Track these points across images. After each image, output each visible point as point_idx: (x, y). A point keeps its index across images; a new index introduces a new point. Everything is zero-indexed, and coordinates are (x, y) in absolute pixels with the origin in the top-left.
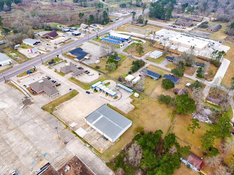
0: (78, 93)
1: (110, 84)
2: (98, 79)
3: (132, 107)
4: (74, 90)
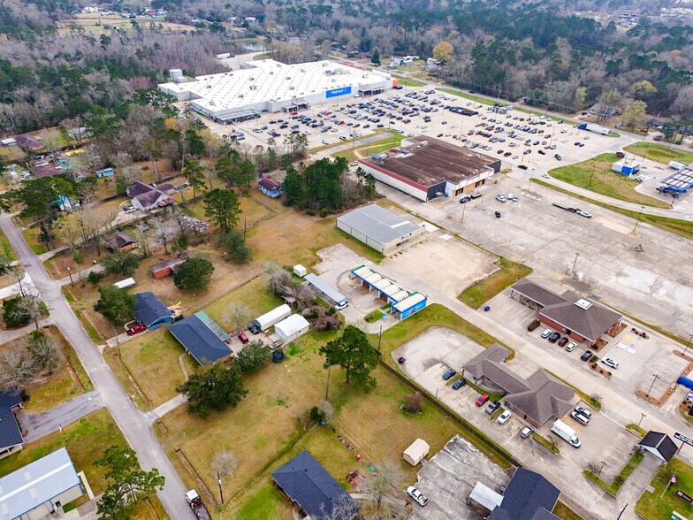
0: (459, 298)
1: (364, 316)
2: (406, 342)
3: (320, 254)
4: (476, 308)
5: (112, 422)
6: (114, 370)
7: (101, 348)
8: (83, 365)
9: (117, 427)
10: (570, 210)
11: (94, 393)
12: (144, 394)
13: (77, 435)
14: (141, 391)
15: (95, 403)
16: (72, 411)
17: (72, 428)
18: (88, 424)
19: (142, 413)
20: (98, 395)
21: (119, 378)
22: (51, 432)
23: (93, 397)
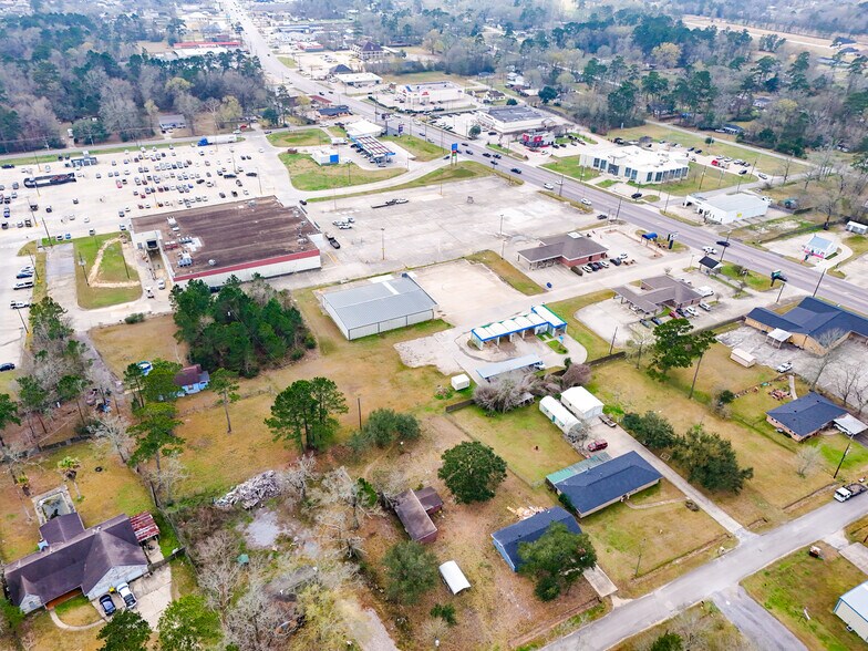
1: (555, 353)
3: (416, 364)
4: (545, 290)
5: (763, 574)
6: (666, 579)
7: (617, 602)
8: (660, 622)
9: (768, 567)
10: (388, 204)
11: (716, 599)
12: (706, 545)
13: (792, 608)
14: (701, 547)
15: (736, 597)
16: (755, 621)
17: (785, 617)
18: (772, 600)
19: (740, 544)
20: (719, 594)
21: (681, 573)
22: (797, 640)
23: (724, 599)
